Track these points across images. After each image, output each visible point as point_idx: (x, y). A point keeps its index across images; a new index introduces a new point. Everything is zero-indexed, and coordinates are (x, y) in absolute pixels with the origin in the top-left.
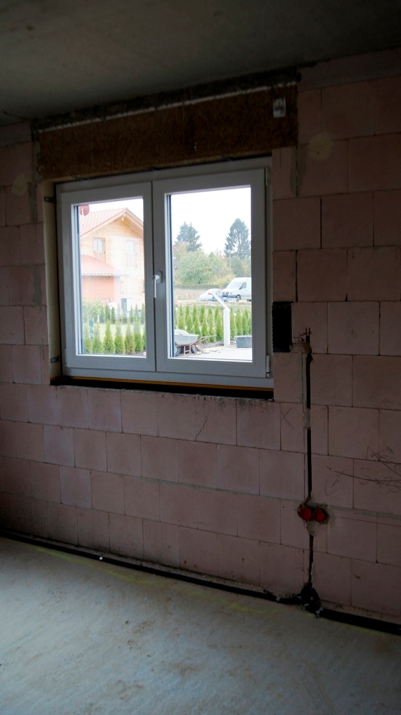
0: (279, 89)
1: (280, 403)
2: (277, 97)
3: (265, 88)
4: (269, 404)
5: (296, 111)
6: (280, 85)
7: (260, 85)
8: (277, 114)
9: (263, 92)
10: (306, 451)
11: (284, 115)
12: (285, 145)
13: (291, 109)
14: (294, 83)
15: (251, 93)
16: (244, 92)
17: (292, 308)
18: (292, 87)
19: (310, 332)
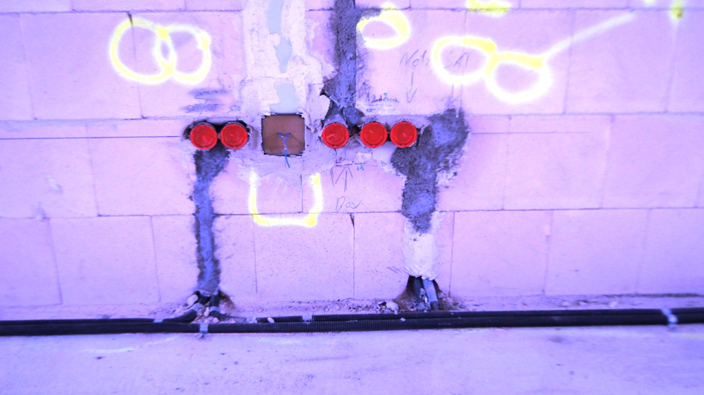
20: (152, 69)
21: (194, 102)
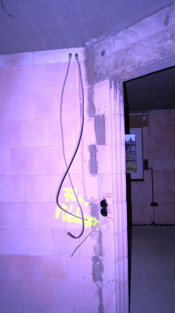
1: (146, 181)
2: (144, 116)
5: (148, 119)
8: (144, 120)
9: (141, 115)
10: (152, 191)
12: (146, 126)
14: (148, 114)
15: (138, 115)
17: (148, 161)
19: (152, 166)
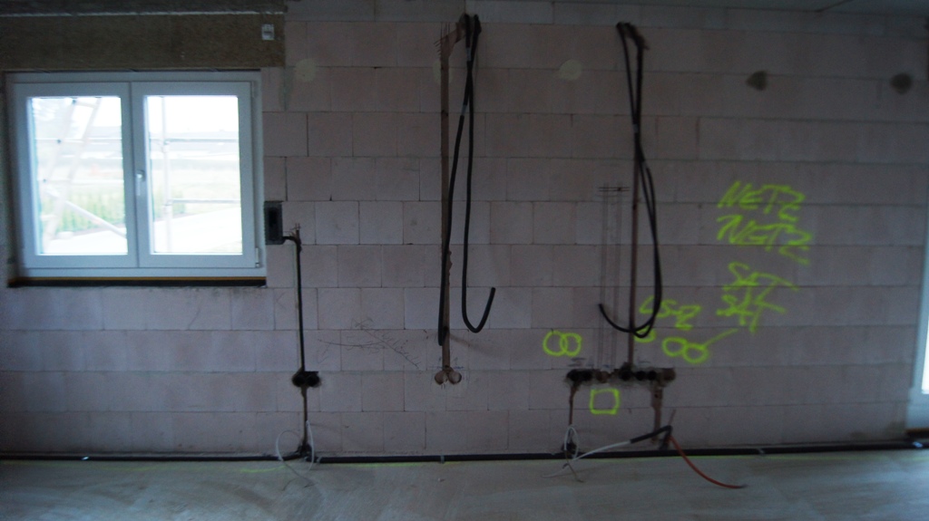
0: (267, 15)
1: (273, 289)
2: (266, 23)
3: (254, 13)
4: (263, 290)
5: (283, 38)
6: (268, 13)
7: (248, 9)
8: (266, 37)
9: (252, 15)
10: (298, 328)
11: (272, 39)
12: (272, 64)
13: (278, 33)
14: (281, 13)
15: (240, 15)
16: (233, 13)
17: (283, 207)
18: (279, 16)
19: (299, 227)
20: (558, 350)
21: (572, 363)
